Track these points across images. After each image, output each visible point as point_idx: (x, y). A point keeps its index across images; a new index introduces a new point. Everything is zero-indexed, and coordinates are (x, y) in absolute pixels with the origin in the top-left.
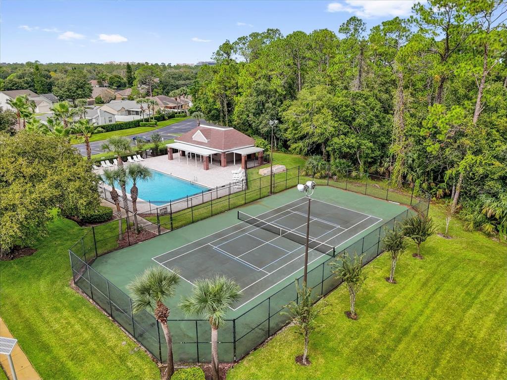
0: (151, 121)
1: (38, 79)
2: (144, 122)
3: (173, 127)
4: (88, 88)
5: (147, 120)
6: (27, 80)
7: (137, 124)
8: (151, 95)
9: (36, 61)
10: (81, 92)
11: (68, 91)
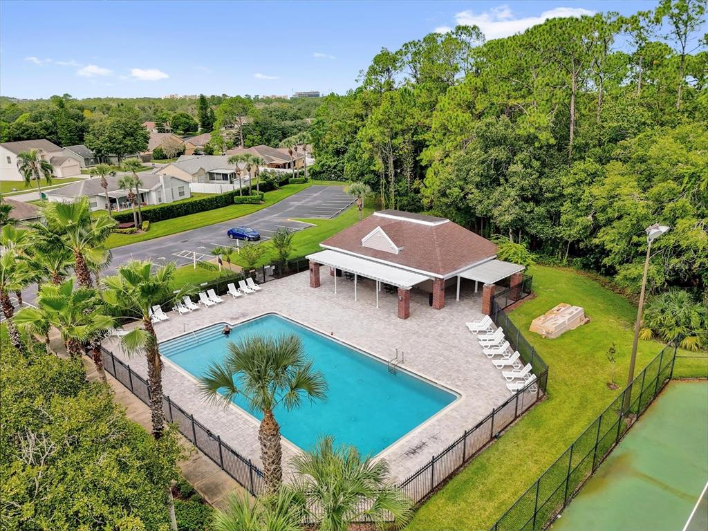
0: (252, 194)
1: (64, 122)
2: (241, 197)
3: (292, 203)
4: (142, 135)
5: (246, 192)
6: (45, 123)
7: (227, 200)
8: (242, 144)
9: (66, 95)
10: (130, 143)
11: (110, 141)
